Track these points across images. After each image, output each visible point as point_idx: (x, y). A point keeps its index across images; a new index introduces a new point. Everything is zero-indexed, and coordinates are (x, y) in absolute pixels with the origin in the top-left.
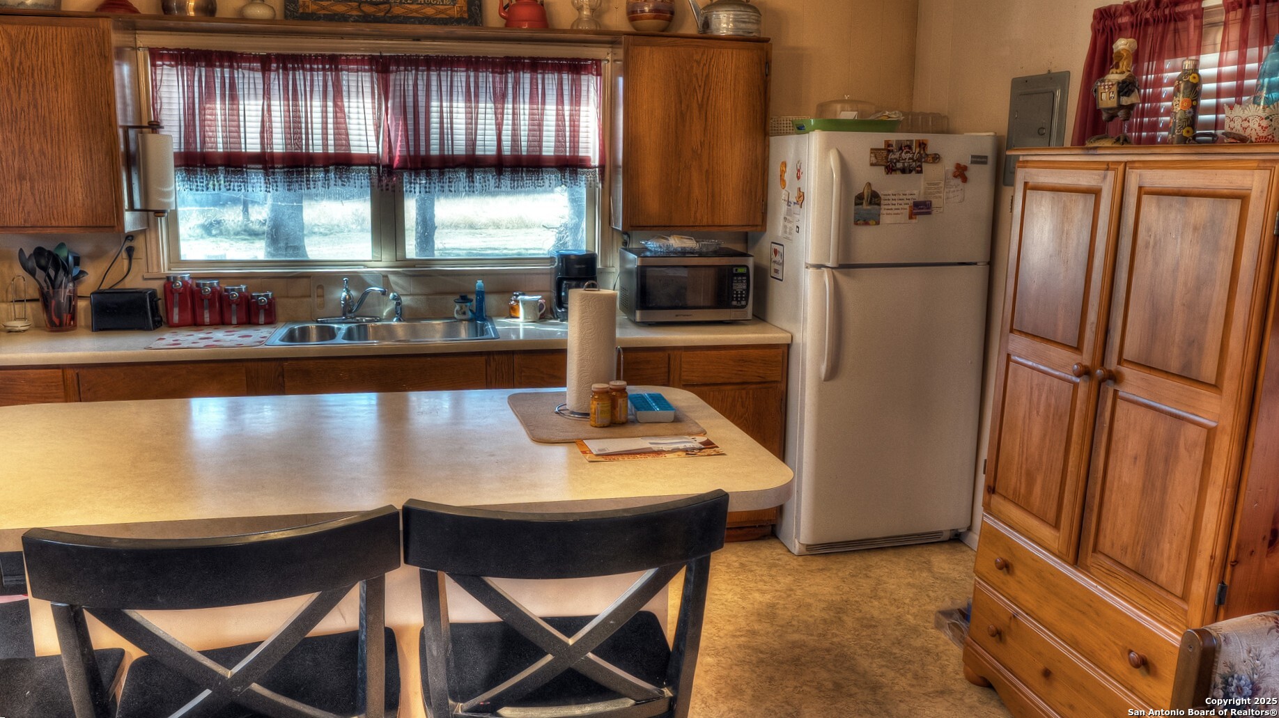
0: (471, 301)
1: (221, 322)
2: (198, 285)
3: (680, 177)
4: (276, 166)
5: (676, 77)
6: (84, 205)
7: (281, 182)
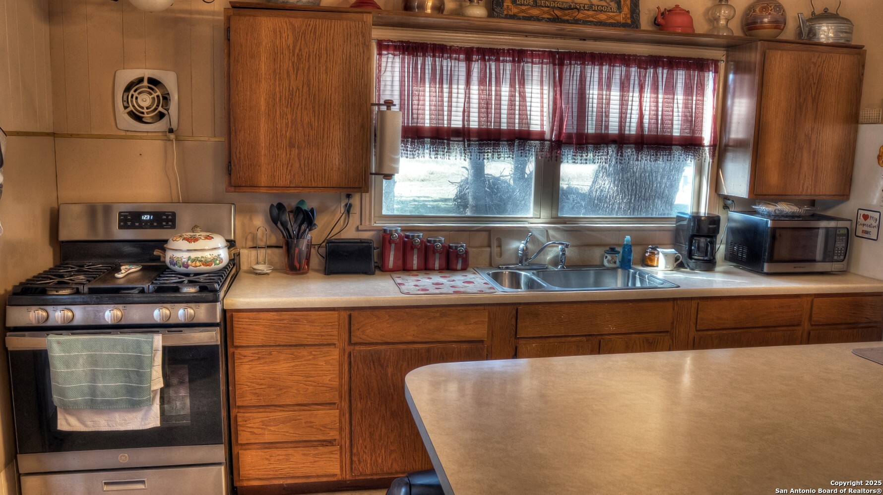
0: (618, 252)
1: (426, 268)
2: (407, 237)
3: (795, 156)
4: (471, 139)
5: (798, 75)
6: (339, 169)
7: (475, 152)
